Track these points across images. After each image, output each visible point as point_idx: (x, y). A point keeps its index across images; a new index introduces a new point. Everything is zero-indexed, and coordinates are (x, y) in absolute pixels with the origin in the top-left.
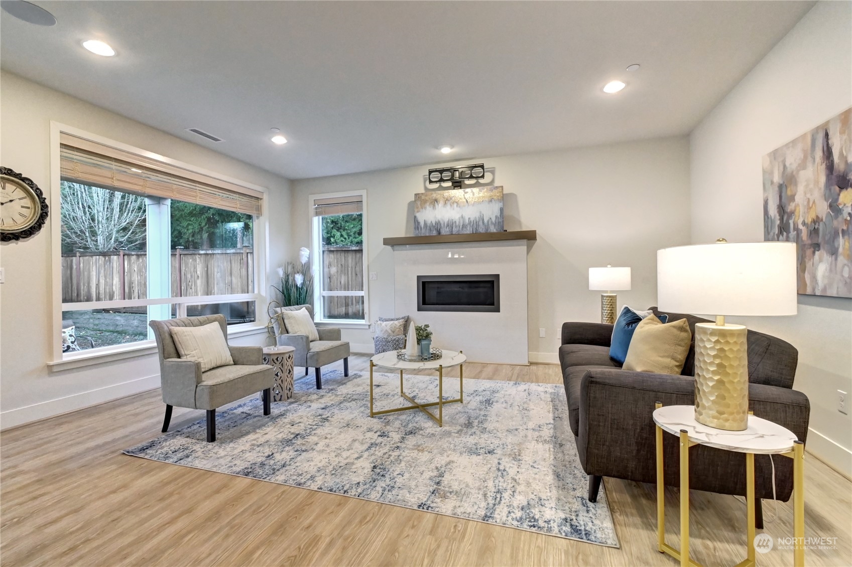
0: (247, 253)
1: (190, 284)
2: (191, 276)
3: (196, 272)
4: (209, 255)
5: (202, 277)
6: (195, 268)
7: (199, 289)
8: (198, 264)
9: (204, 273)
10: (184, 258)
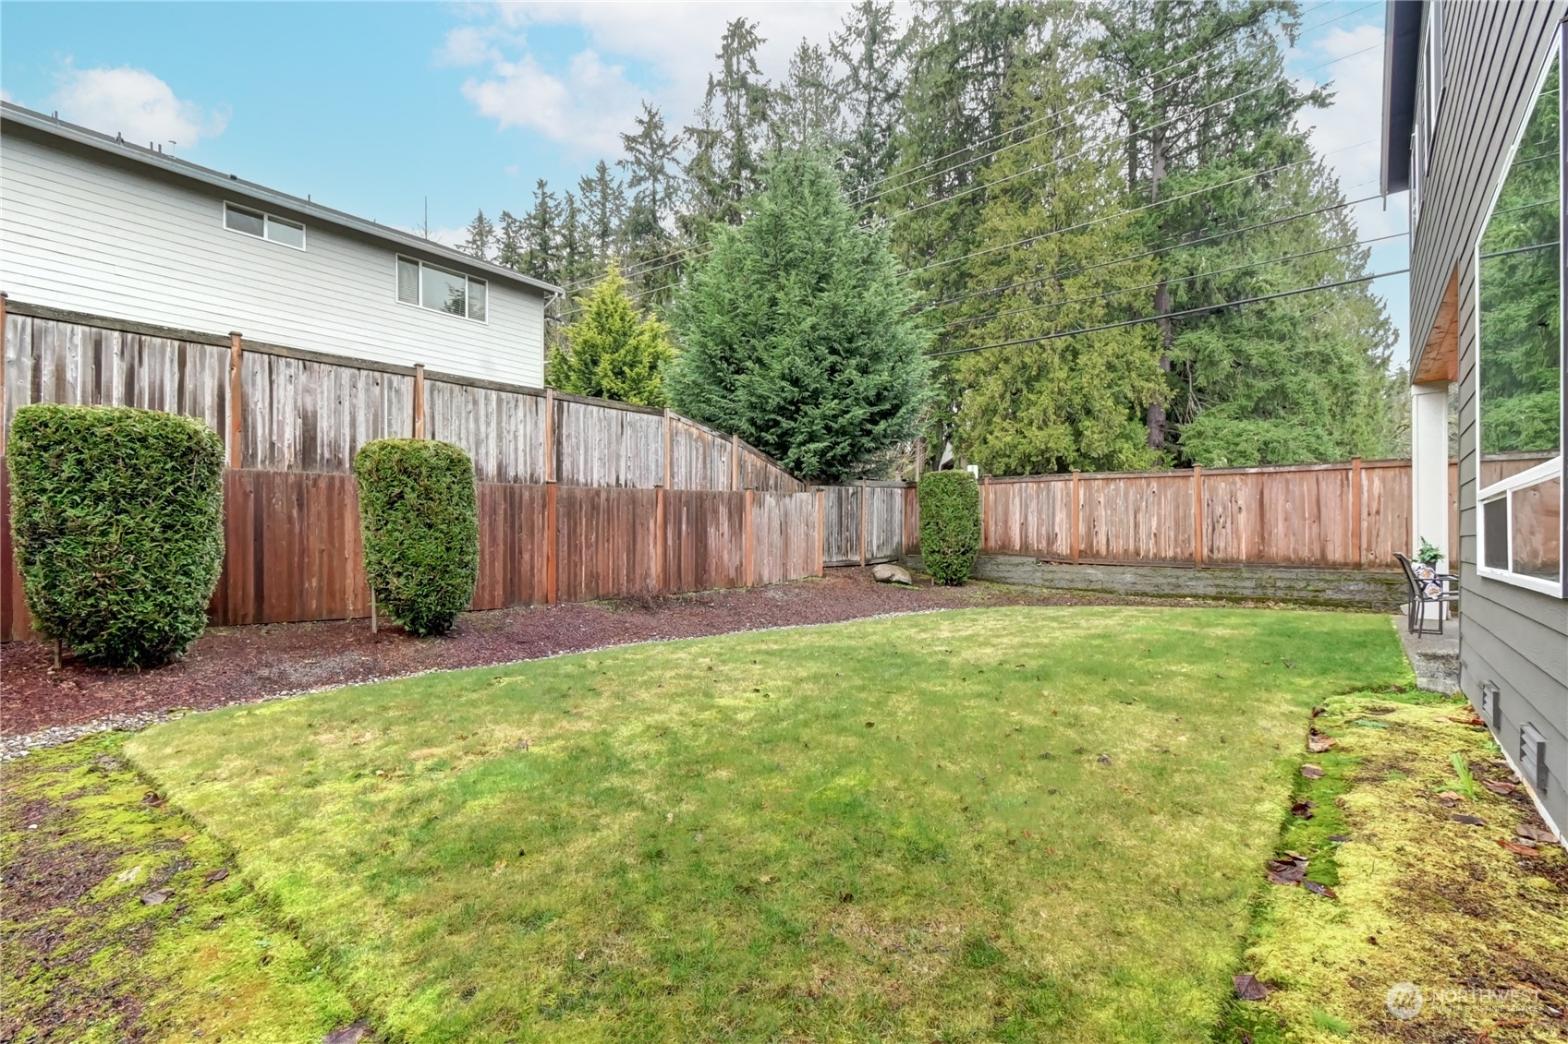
1: (1221, 521)
2: (1224, 508)
3: (1237, 502)
4: (1265, 475)
5: (1249, 510)
6: (1233, 495)
7: (1241, 527)
8: (1241, 490)
9: (1253, 504)
10: (1207, 481)
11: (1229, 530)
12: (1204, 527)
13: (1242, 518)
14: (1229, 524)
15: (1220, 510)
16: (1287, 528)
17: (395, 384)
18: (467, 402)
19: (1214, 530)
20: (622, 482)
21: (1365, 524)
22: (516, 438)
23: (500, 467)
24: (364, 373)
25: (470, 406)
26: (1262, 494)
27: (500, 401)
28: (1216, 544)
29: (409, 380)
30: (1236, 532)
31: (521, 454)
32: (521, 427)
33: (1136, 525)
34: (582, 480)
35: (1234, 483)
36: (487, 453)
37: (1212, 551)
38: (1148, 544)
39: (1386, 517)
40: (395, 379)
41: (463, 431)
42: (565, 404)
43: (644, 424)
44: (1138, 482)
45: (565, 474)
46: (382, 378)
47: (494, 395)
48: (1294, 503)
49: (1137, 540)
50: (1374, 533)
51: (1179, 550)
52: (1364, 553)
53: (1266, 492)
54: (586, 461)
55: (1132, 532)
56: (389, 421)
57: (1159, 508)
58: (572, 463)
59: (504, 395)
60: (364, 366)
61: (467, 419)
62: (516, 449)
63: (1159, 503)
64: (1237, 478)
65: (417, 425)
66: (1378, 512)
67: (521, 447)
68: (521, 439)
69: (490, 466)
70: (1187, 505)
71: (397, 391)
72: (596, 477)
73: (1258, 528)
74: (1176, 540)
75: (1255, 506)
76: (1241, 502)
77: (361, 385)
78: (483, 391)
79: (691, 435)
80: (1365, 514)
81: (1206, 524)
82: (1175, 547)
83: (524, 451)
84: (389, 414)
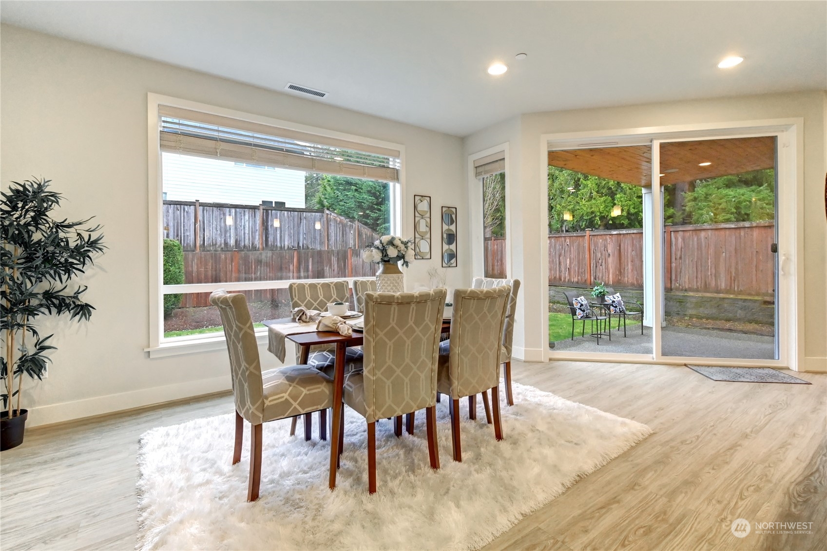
0: (671, 231)
1: (600, 261)
2: (601, 254)
3: (607, 251)
4: (622, 235)
5: (614, 255)
6: (605, 247)
7: (610, 266)
8: (609, 244)
9: (616, 252)
10: (593, 239)
11: (604, 267)
12: (592, 265)
13: (610, 260)
14: (603, 264)
15: (599, 255)
16: (633, 266)
17: (186, 209)
18: (220, 214)
19: (596, 267)
20: (301, 245)
21: (674, 265)
22: (244, 228)
23: (236, 241)
24: (172, 206)
25: (222, 216)
26: (620, 246)
27: (236, 212)
28: (598, 274)
29: (192, 207)
30: (607, 268)
31: (247, 235)
32: (247, 224)
33: (560, 263)
34: (279, 245)
35: (606, 240)
36: (230, 236)
37: (595, 279)
38: (565, 273)
39: (685, 261)
40: (186, 207)
41: (218, 227)
42: (270, 211)
43: (312, 217)
44: (560, 239)
45: (270, 243)
46: (181, 207)
47: (233, 210)
48: (636, 251)
49: (560, 271)
50: (679, 270)
51: (580, 278)
52: (673, 282)
53: (622, 245)
54: (281, 237)
55: (558, 267)
56: (184, 225)
57: (570, 254)
58: (274, 238)
59: (238, 210)
60: (172, 203)
61: (220, 222)
62: (244, 233)
63: (570, 251)
64: (608, 237)
65: (196, 226)
66: (681, 258)
67: (247, 232)
68: (247, 228)
69: (232, 242)
70: (584, 252)
71: (187, 212)
72: (286, 243)
73: (618, 266)
74: (578, 272)
75: (616, 253)
76: (609, 251)
77: (171, 211)
78: (228, 209)
79: (337, 221)
80: (673, 260)
81: (593, 262)
82: (578, 276)
83: (249, 234)
84: (184, 222)
